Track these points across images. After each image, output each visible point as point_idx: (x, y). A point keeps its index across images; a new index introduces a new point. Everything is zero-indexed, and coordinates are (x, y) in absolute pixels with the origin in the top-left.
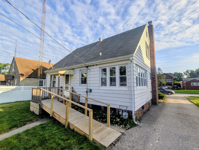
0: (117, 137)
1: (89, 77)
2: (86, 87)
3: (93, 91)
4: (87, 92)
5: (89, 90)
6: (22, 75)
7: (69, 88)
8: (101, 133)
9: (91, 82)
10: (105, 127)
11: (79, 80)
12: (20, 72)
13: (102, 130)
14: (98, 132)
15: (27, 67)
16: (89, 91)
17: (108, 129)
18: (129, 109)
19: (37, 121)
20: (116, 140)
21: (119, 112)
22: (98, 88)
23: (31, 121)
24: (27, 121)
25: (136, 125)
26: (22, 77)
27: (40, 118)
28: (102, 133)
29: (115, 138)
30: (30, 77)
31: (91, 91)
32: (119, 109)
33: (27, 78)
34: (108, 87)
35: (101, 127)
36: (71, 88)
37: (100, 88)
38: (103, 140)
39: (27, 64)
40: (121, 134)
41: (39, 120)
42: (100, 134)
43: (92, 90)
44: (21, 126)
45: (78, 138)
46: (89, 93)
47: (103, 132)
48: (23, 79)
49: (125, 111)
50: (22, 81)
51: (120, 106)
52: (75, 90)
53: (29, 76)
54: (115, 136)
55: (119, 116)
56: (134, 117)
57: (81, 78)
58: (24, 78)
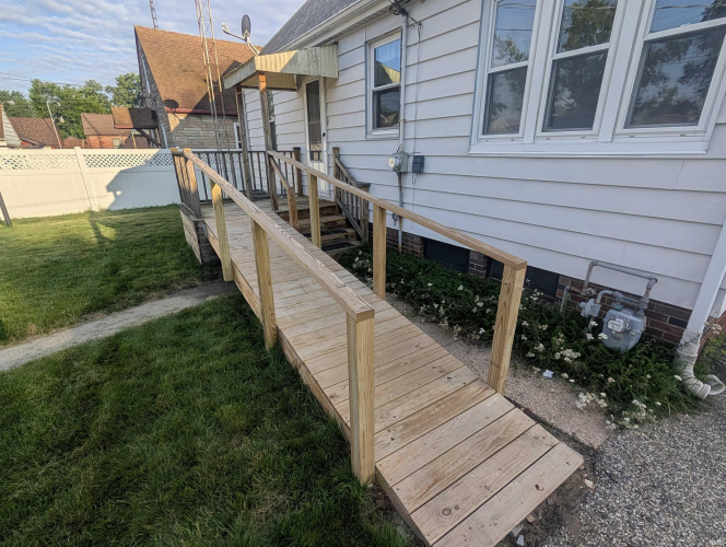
0: (551, 484)
1: (412, 79)
2: (393, 147)
3: (430, 165)
4: (400, 173)
5: (411, 160)
6: (173, 104)
7: (324, 156)
8: (438, 432)
9: (425, 111)
10: (473, 389)
11: (360, 104)
12: (164, 94)
13: (451, 405)
14: (416, 425)
15: (185, 71)
16: (410, 169)
17: (488, 403)
18: (664, 294)
19: (189, 291)
20: (535, 513)
21: (577, 298)
22: (459, 147)
23: (166, 289)
24: (149, 288)
25: (694, 403)
26: (174, 113)
27: (203, 279)
28: (444, 430)
29: (533, 500)
30: (200, 111)
31: (419, 164)
32: (578, 283)
33: (193, 119)
34: (528, 139)
35: (444, 387)
36: (331, 152)
37: (475, 150)
38: (441, 503)
39: (183, 56)
40: (577, 460)
41: (195, 286)
42: (430, 439)
43: (427, 161)
44: (125, 308)
45: (297, 441)
46: (409, 180)
47: (456, 423)
48: (178, 122)
49: (631, 303)
50: (176, 128)
51: (594, 264)
52: (350, 162)
53: (195, 108)
54: (530, 478)
55: (574, 327)
56: (691, 350)
57: (374, 93)
58: (182, 117)
